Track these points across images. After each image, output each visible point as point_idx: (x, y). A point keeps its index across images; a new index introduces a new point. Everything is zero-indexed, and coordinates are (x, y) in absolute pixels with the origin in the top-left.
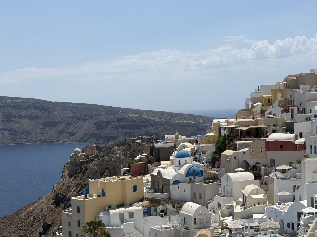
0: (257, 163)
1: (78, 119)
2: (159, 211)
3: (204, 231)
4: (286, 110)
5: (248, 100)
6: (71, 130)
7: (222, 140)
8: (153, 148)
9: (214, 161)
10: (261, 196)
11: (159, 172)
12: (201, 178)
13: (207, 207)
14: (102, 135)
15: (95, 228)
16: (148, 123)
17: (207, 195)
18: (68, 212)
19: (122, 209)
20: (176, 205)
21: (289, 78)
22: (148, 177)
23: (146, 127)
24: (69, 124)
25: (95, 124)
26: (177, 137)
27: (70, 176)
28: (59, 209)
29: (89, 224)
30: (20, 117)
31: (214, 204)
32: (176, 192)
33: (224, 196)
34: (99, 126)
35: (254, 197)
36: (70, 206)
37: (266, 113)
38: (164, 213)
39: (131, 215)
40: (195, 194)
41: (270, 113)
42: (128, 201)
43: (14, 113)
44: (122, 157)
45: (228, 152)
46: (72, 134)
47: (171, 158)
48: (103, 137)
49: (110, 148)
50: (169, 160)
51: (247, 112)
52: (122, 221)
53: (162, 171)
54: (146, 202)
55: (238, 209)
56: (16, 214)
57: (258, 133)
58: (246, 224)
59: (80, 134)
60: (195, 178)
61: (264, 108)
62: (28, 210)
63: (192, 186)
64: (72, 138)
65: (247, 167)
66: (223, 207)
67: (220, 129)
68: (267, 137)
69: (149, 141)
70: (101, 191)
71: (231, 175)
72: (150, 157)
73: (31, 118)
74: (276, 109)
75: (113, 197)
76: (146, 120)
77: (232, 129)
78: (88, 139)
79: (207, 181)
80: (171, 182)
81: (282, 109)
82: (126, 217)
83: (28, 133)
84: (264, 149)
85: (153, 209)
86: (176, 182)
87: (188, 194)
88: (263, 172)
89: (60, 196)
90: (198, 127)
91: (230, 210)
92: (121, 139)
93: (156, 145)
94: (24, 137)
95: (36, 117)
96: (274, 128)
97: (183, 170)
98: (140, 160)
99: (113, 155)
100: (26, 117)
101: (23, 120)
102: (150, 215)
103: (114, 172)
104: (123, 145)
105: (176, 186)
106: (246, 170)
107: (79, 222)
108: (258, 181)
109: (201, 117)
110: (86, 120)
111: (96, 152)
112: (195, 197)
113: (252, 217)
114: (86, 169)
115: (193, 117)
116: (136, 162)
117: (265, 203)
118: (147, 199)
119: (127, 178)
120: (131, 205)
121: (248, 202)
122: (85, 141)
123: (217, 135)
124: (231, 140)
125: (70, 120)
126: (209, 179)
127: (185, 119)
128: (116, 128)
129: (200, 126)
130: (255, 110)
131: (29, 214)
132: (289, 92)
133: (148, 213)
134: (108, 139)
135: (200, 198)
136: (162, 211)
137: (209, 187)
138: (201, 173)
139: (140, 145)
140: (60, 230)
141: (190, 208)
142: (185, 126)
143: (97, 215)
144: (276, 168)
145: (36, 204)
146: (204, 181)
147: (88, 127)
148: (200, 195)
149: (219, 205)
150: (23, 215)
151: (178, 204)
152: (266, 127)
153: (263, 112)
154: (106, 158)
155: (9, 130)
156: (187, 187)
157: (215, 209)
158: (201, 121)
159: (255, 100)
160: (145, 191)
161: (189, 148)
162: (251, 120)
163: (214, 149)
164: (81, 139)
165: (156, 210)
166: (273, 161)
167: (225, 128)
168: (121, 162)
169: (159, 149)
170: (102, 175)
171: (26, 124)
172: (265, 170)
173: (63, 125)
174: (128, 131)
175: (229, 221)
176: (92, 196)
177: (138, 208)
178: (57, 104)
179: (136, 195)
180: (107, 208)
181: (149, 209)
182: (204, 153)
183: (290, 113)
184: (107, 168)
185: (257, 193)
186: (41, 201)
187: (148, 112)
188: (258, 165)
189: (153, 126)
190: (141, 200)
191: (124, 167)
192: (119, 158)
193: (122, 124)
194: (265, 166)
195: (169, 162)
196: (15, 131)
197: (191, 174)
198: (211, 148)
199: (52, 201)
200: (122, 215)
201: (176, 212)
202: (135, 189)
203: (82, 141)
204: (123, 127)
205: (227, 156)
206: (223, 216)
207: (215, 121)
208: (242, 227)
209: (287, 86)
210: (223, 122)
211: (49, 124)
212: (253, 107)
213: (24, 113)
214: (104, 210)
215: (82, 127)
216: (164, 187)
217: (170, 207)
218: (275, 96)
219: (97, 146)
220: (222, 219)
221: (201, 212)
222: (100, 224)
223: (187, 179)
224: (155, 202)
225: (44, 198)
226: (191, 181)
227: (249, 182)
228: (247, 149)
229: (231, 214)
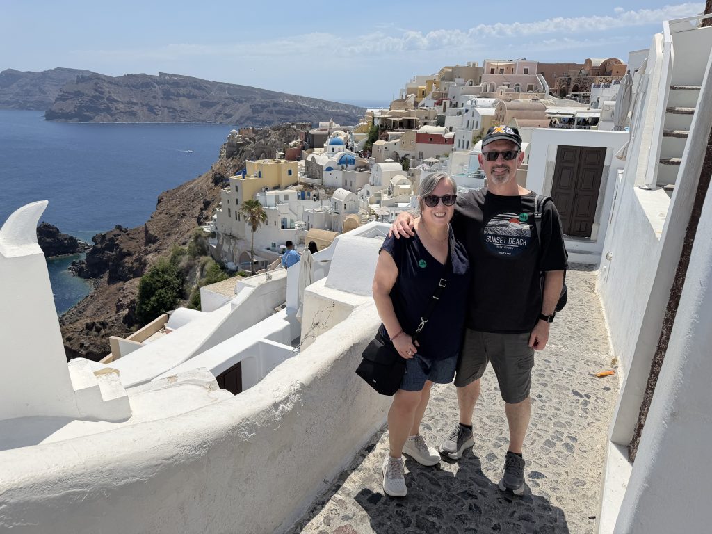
0: (407, 155)
1: (235, 101)
2: (312, 195)
3: (352, 216)
4: (439, 103)
5: (402, 90)
6: (227, 111)
7: (375, 129)
8: (307, 134)
9: (367, 151)
10: (408, 187)
11: (313, 158)
12: (353, 166)
13: (357, 194)
14: (257, 119)
15: (252, 207)
16: (303, 110)
17: (358, 183)
18: (226, 190)
19: (277, 191)
20: (328, 190)
21: (445, 69)
22: (302, 163)
23: (301, 113)
24: (225, 105)
25: (251, 107)
26: (331, 125)
27: (228, 157)
28: (217, 188)
29: (247, 203)
30: (178, 95)
31: (363, 192)
32: (328, 178)
33: (373, 185)
34: (255, 109)
35: (401, 187)
36: (228, 185)
37: (420, 105)
38: (317, 197)
39: (286, 197)
40: (346, 181)
41: (423, 105)
42: (283, 184)
43: (172, 90)
44: (278, 142)
45: (380, 142)
46: (229, 116)
47: (325, 145)
48: (259, 121)
49: (266, 132)
50: (323, 147)
51: (402, 102)
52: (278, 203)
53: (316, 157)
54: (300, 186)
55: (385, 198)
56: (178, 190)
57: (409, 124)
58: (393, 212)
59: (236, 117)
60: (347, 166)
61: (418, 100)
62: (189, 186)
63: (344, 173)
64: (228, 120)
65: (397, 158)
66: (372, 195)
67: (374, 118)
68: (418, 129)
69: (303, 127)
70: (257, 172)
71: (381, 165)
72: (305, 143)
73: (189, 96)
74: (429, 101)
75: (269, 179)
76: (301, 106)
77: (385, 119)
78: (244, 122)
79: (358, 169)
80: (324, 169)
81: (435, 101)
82: (282, 198)
83: (187, 112)
84: (415, 141)
85: (306, 193)
86: (329, 169)
87: (340, 181)
88: (411, 164)
89: (218, 176)
90: (350, 117)
91: (378, 198)
92: (277, 124)
93: (312, 132)
94: (182, 115)
95: (194, 96)
96: (426, 121)
97: (336, 158)
98: (295, 145)
99: (268, 139)
100: (184, 96)
101: (181, 98)
102: (303, 198)
103: (270, 155)
104: (279, 129)
105: (329, 172)
106: (396, 161)
107: (237, 200)
108: (406, 172)
109: (354, 107)
110: (241, 102)
111: (252, 135)
112: (346, 184)
113: (397, 205)
114: (243, 151)
115: (347, 106)
116: (291, 147)
117: (410, 193)
118: (302, 183)
119: (283, 161)
120: (286, 188)
121: (395, 191)
122: (242, 124)
123: (371, 124)
124: (384, 131)
125: (226, 101)
126: (360, 167)
127: (339, 108)
128: (271, 113)
129: (352, 116)
130: (408, 101)
131: (190, 190)
132: (444, 84)
133: (302, 196)
134: (263, 124)
135: (351, 185)
136: (314, 196)
137: (360, 176)
138: (353, 162)
139: (295, 130)
140: (219, 206)
141: (341, 194)
142: (338, 115)
143: (254, 195)
144: (425, 160)
145: (196, 182)
146: (355, 169)
147: (244, 110)
148: (351, 182)
149: (368, 193)
150: (184, 191)
151: (330, 190)
152: (418, 118)
153: (416, 104)
154: (262, 141)
155: (168, 108)
156: (339, 174)
157: (364, 197)
158: (354, 111)
159: (410, 91)
160: (299, 175)
161: (342, 136)
162: (404, 111)
163: (367, 139)
164: (238, 121)
165: (309, 194)
166: (421, 153)
167: (379, 118)
168: (276, 147)
169: (313, 135)
170: (258, 158)
171: (184, 102)
172: (414, 162)
173: (219, 107)
174: (282, 116)
175: (376, 208)
176: (250, 177)
177: (292, 191)
178: (214, 84)
179: (291, 179)
180: (263, 189)
181: (303, 193)
182: (356, 142)
183: (442, 106)
184: (263, 152)
185: (404, 184)
186: (201, 179)
187: (303, 98)
188: (407, 157)
189: (307, 113)
190: (296, 184)
191: (280, 151)
192: (275, 142)
193: (278, 108)
194: (413, 158)
195: (323, 149)
196: (173, 109)
197: (344, 162)
198: (364, 137)
199: (211, 180)
200: (277, 197)
201: (328, 197)
202: (290, 172)
203: (238, 124)
204: (279, 112)
205: (378, 147)
206: (371, 204)
207: (369, 111)
208: (388, 214)
209: (443, 78)
210: (377, 112)
211: (207, 104)
212: (407, 98)
213: (182, 91)
214: (260, 191)
215: (238, 110)
216: (318, 173)
217: (322, 192)
218: (430, 87)
219: (253, 129)
220: (369, 206)
221: (350, 198)
222: (257, 203)
223: (340, 166)
224: (309, 187)
225: (204, 176)
226: (343, 168)
227: (397, 173)
228: (398, 140)
229: (378, 202)
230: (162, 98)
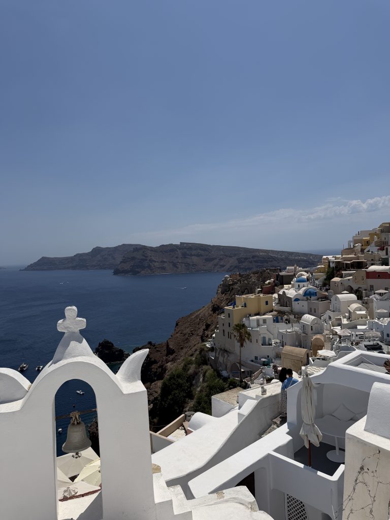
0: (359, 288)
1: (227, 256)
2: (284, 319)
3: (318, 336)
4: (382, 249)
5: (349, 242)
6: (222, 263)
7: (331, 270)
8: (278, 276)
10: (364, 312)
11: (284, 292)
12: (316, 297)
13: (321, 319)
14: (242, 267)
15: (240, 329)
16: (273, 259)
17: (320, 310)
18: (222, 316)
19: (258, 317)
20: (297, 316)
21: (383, 225)
22: (276, 295)
23: (272, 261)
24: (221, 259)
25: (237, 259)
26: (295, 268)
27: (222, 293)
28: (215, 315)
29: (236, 326)
30: (191, 255)
31: (325, 316)
32: (296, 306)
33: (334, 311)
34: (240, 261)
35: (358, 312)
36: (223, 312)
37: (365, 251)
38: (288, 321)
39: (265, 321)
40: (311, 309)
41: (369, 251)
42: (262, 311)
43: (188, 252)
44: (257, 281)
45: (336, 279)
46: (223, 266)
47: (292, 282)
48: (243, 268)
49: (248, 275)
50: (290, 284)
51: (350, 250)
52: (258, 325)
53: (286, 291)
54: (275, 313)
55: (345, 321)
56: (189, 316)
57: (359, 265)
58: (353, 333)
59: (228, 266)
60: (311, 297)
61: (363, 247)
62: (196, 314)
63: (309, 302)
64: (223, 269)
65: (351, 290)
66: (333, 320)
67: (329, 262)
68: (367, 268)
69: (275, 270)
70: (244, 303)
71: (339, 296)
72: (276, 281)
73: (198, 255)
74: (373, 248)
75: (252, 308)
76: (272, 257)
77: (339, 262)
79: (320, 300)
80: (293, 300)
81: (378, 248)
82: (261, 322)
83: (196, 265)
84: (365, 278)
85: (279, 318)
86: (297, 300)
87: (306, 308)
88: (364, 295)
89: (215, 306)
90: (309, 262)
91: (339, 322)
92: (255, 270)
93: (281, 274)
94: (193, 267)
95: (201, 255)
96: (372, 262)
97: (301, 291)
98: (269, 283)
99: (250, 280)
100: (194, 255)
101: (193, 257)
102: (278, 322)
103: (251, 291)
104: (257, 273)
105: (297, 302)
106: (351, 293)
107: (229, 324)
108: (360, 301)
109: (311, 255)
110: (230, 257)
111: (239, 278)
112: (311, 311)
113: (356, 328)
114: (233, 289)
115: (305, 255)
116: (266, 285)
117: (367, 318)
118: (276, 311)
119: (261, 295)
120: (264, 314)
121: (353, 317)
122: (231, 271)
123: (327, 266)
124: (338, 271)
125: (221, 257)
126: (321, 298)
127: (299, 256)
128: (251, 262)
129: (310, 261)
130: (355, 249)
131: (197, 317)
132: (383, 236)
133: (276, 320)
134: (246, 270)
135: (315, 312)
136: (286, 320)
137: (322, 304)
138: (315, 294)
139: (269, 273)
140: (217, 328)
141: (308, 318)
142: (299, 261)
143: (241, 320)
144: (376, 292)
145: (201, 311)
146: (318, 299)
147: (233, 261)
148: (315, 309)
149: (330, 318)
150: (193, 317)
151: (299, 316)
152: (366, 261)
153: (362, 251)
154: (246, 282)
155: (185, 264)
156: (305, 303)
157: (327, 321)
158: (311, 257)
159: (356, 242)
160: (274, 305)
161: (305, 276)
162: (354, 256)
163: (325, 277)
164: (228, 269)
165: (282, 319)
166: (372, 287)
167: (333, 262)
168: (256, 285)
169: (282, 276)
170: (243, 293)
171: (195, 259)
172: (366, 293)
173: (216, 261)
174: (259, 264)
175: (338, 329)
176: (238, 307)
177: (269, 316)
178: (214, 247)
179: (268, 307)
180: (248, 315)
181: (277, 318)
182: (317, 279)
183: (385, 251)
184: (246, 289)
185: (360, 310)
186: (204, 308)
187: (273, 251)
188: (360, 289)
189: (276, 261)
190: (272, 311)
191: (258, 288)
192: (254, 282)
193: (255, 259)
194: (365, 290)
195: (290, 286)
196: (188, 264)
197: (307, 294)
198: (323, 276)
199: (211, 309)
200: (258, 320)
201: (297, 321)
202: (267, 303)
203: (228, 271)
204: (256, 262)
205: (335, 282)
206: (333, 326)
207: (324, 257)
208: (349, 335)
209: (382, 231)
210: (330, 257)
211: (209, 260)
212: (354, 247)
213: (194, 252)
214: (246, 317)
215: (229, 262)
216: (288, 303)
217: (292, 317)
218: (372, 238)
219: (239, 274)
220: (332, 328)
221: (316, 322)
222: (244, 326)
223: (305, 297)
224: (281, 313)
225: (206, 307)
226: (308, 299)
227: (353, 302)
228: (351, 277)
229: (339, 325)
230: (181, 258)
